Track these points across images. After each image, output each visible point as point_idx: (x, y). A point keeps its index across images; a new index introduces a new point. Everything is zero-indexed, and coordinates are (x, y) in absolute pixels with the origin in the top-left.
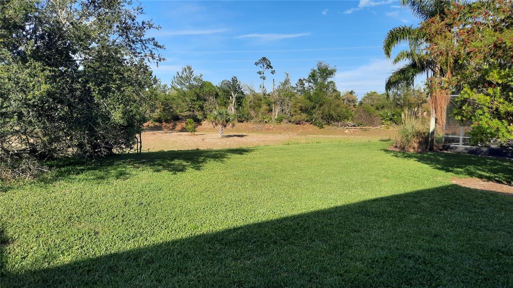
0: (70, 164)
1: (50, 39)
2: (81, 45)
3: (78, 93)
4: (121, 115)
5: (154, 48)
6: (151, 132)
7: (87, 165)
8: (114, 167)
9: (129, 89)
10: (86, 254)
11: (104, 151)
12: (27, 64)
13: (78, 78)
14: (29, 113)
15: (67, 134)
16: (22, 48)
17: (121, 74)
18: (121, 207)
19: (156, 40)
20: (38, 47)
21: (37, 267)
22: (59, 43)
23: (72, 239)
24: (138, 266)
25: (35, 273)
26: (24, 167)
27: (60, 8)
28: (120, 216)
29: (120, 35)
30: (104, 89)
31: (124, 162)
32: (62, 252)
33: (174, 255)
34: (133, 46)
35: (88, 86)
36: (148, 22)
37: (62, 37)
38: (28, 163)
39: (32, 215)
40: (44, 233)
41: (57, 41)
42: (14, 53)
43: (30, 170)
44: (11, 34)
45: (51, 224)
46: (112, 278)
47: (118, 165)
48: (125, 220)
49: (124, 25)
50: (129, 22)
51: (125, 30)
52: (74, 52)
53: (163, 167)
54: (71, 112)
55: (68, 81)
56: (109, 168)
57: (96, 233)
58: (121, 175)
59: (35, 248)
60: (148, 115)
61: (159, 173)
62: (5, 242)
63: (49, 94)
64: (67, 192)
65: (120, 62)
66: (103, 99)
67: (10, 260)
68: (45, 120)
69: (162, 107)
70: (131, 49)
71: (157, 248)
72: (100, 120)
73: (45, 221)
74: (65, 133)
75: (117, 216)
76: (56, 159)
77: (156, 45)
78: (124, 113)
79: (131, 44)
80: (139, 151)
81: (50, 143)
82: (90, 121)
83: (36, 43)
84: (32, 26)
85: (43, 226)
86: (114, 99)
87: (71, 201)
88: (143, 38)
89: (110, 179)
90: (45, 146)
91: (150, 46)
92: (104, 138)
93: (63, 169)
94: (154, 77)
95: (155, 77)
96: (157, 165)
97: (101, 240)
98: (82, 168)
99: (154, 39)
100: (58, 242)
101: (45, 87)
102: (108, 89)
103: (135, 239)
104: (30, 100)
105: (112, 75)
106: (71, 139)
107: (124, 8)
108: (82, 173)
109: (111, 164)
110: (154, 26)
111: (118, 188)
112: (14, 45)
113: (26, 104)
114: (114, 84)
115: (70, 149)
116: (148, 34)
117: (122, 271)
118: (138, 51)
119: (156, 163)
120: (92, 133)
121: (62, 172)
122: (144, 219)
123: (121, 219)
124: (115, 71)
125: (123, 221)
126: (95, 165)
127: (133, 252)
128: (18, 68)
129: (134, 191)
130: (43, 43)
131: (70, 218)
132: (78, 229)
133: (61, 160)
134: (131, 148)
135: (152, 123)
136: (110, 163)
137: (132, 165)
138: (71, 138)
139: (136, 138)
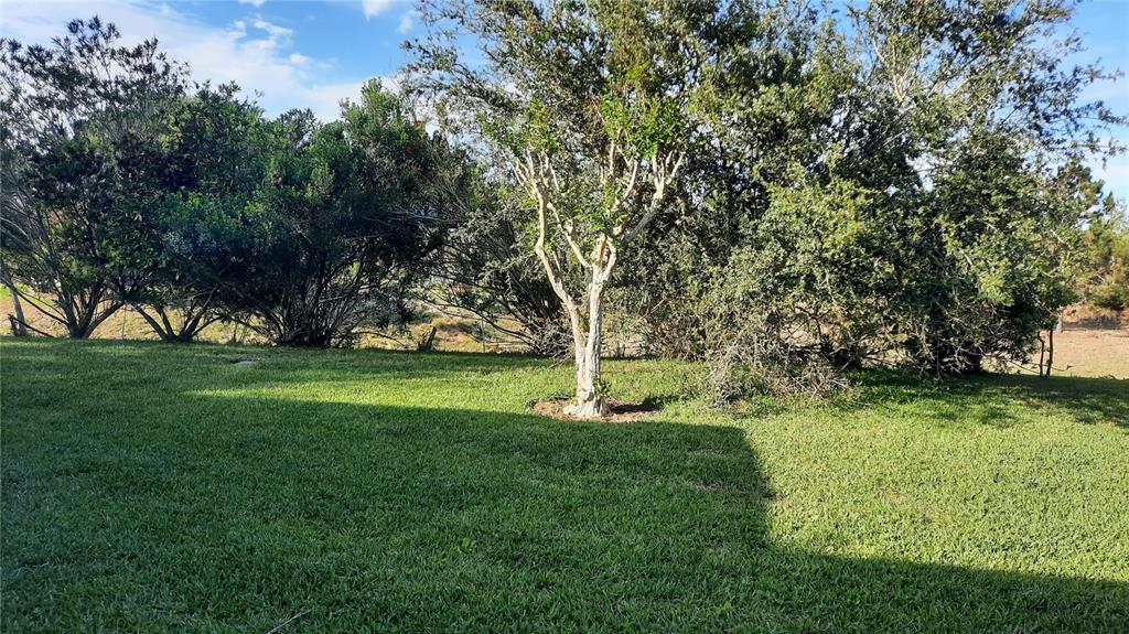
0: (890, 382)
1: (873, 135)
2: (929, 140)
3: (916, 237)
4: (1001, 283)
5: (1100, 127)
6: (1088, 332)
7: (923, 388)
8: (980, 398)
9: (1025, 225)
10: (903, 552)
11: (961, 362)
12: (828, 186)
13: (918, 206)
14: (824, 276)
15: (887, 320)
16: (822, 159)
17: (1009, 192)
18: (985, 482)
19: (1106, 107)
20: (850, 154)
21: (816, 549)
22: (889, 140)
23: (880, 518)
24: (1009, 605)
25: (811, 557)
26: (808, 375)
27: (897, 72)
28: (981, 500)
29: (1016, 108)
30: (969, 226)
31: (1004, 392)
32: (859, 537)
33: (1100, 610)
34: (1046, 126)
35: (936, 221)
36: (1090, 66)
37: (895, 129)
38: (815, 369)
39: (815, 462)
40: (832, 496)
41: (884, 139)
42: (810, 169)
43: (819, 382)
44: (808, 136)
45: (845, 484)
46: (949, 609)
47: (989, 395)
48: (991, 510)
49: (1028, 85)
50: (1041, 75)
51: (1029, 93)
52: (915, 155)
53: (1105, 415)
54: (899, 276)
55: (898, 215)
56: (969, 399)
57: (926, 521)
58: (992, 416)
59: (815, 518)
60: (1083, 290)
61: (1088, 427)
62: (771, 496)
63: (862, 240)
64: (880, 432)
65: (1012, 165)
66: (964, 247)
67: (775, 525)
68: (851, 292)
69: (1123, 269)
70: (1041, 134)
71: (1059, 584)
72: (954, 294)
73: (836, 476)
74: (885, 318)
75: (973, 498)
76: (865, 370)
77: (1105, 117)
78: (1009, 279)
79: (1042, 122)
80: (1045, 369)
81: (857, 336)
82: (936, 295)
83: (847, 146)
84: (844, 115)
85: (831, 483)
86: (989, 247)
87: (885, 450)
88: (1071, 106)
89: (967, 421)
90: (846, 339)
91: (1090, 121)
92: (963, 333)
93: (875, 389)
94: (1106, 194)
95: (1111, 194)
96: (1086, 406)
97: (935, 535)
98: (913, 392)
99: (1100, 104)
100: (854, 516)
101: (854, 227)
102: (979, 228)
103: (1010, 552)
104: (827, 250)
105: (989, 196)
106: (895, 332)
107: (1032, 46)
108: (912, 401)
109: (975, 392)
110: (1103, 74)
111: (983, 442)
112: (812, 153)
113: (820, 258)
114: (993, 216)
115: (892, 352)
116: (1086, 95)
117: (972, 605)
118: (1057, 136)
119: (1085, 402)
120: (937, 319)
121: (873, 394)
122: (1037, 518)
123: (982, 506)
124: (997, 187)
125: (986, 511)
126: (939, 389)
127: (1000, 576)
128: (814, 194)
129: (1019, 454)
130: (860, 144)
131: (879, 480)
132: (893, 505)
133: (873, 371)
134: (1025, 362)
135: (1091, 309)
136: (973, 389)
137: (1023, 399)
138: (896, 328)
139: (1039, 338)
